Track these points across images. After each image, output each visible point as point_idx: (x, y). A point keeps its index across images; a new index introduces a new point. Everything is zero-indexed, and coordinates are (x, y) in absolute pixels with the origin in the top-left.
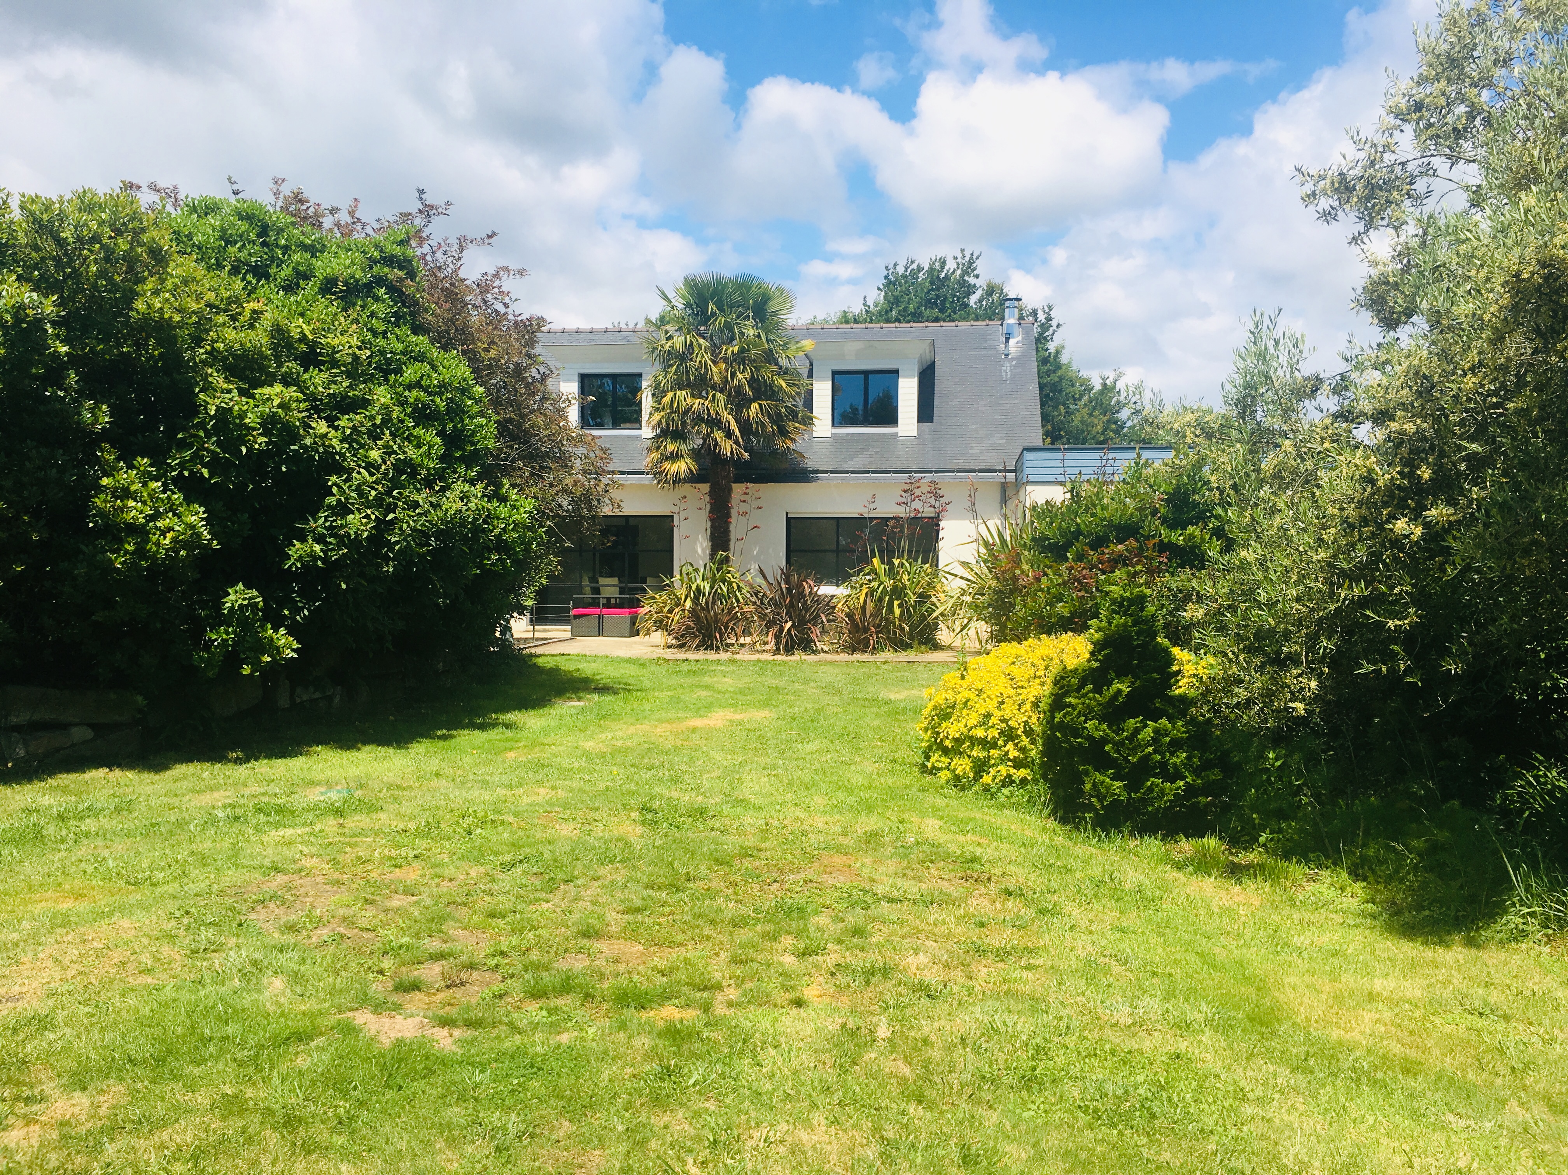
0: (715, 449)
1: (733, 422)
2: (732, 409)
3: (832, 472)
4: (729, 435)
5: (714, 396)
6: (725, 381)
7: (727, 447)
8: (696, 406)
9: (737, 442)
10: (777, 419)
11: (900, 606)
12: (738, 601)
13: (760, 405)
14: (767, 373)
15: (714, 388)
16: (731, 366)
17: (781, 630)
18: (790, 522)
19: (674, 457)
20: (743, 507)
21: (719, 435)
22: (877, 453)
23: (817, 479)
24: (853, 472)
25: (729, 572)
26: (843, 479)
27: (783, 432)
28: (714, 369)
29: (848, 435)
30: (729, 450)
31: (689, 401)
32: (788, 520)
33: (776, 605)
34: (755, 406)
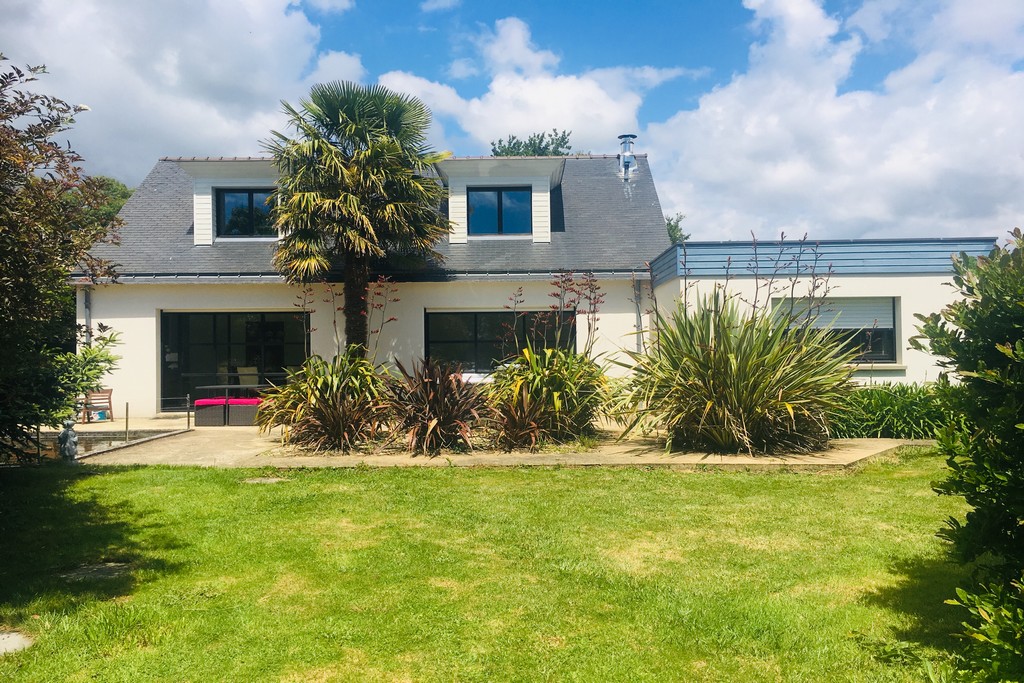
0: (348, 246)
1: (366, 221)
2: (365, 209)
3: (469, 272)
4: (363, 233)
5: (346, 197)
6: (358, 184)
7: (361, 245)
8: (326, 206)
9: (371, 240)
10: (414, 220)
11: (560, 397)
12: (372, 394)
13: (396, 206)
14: (403, 177)
15: (346, 189)
16: (364, 169)
17: (425, 428)
18: (429, 317)
19: (304, 255)
20: (378, 300)
21: (351, 234)
22: (513, 256)
23: (455, 278)
24: (490, 272)
25: (363, 364)
26: (481, 278)
27: (421, 233)
28: (345, 171)
29: (483, 241)
30: (363, 247)
31: (318, 201)
32: (427, 315)
33: (418, 400)
34: (390, 207)
